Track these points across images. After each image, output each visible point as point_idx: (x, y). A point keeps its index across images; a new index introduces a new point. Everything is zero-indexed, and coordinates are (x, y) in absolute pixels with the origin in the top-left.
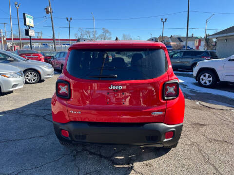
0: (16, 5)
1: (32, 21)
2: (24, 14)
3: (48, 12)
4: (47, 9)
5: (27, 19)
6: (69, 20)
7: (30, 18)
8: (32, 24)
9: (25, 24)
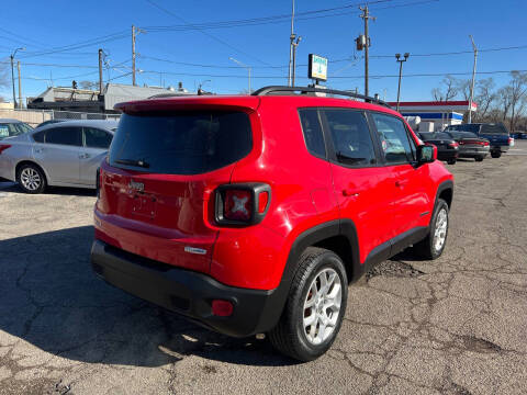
0: (292, 39)
1: (324, 68)
2: (310, 56)
3: (360, 47)
4: (359, 40)
5: (314, 64)
6: (402, 58)
7: (321, 62)
8: (323, 75)
9: (310, 76)
